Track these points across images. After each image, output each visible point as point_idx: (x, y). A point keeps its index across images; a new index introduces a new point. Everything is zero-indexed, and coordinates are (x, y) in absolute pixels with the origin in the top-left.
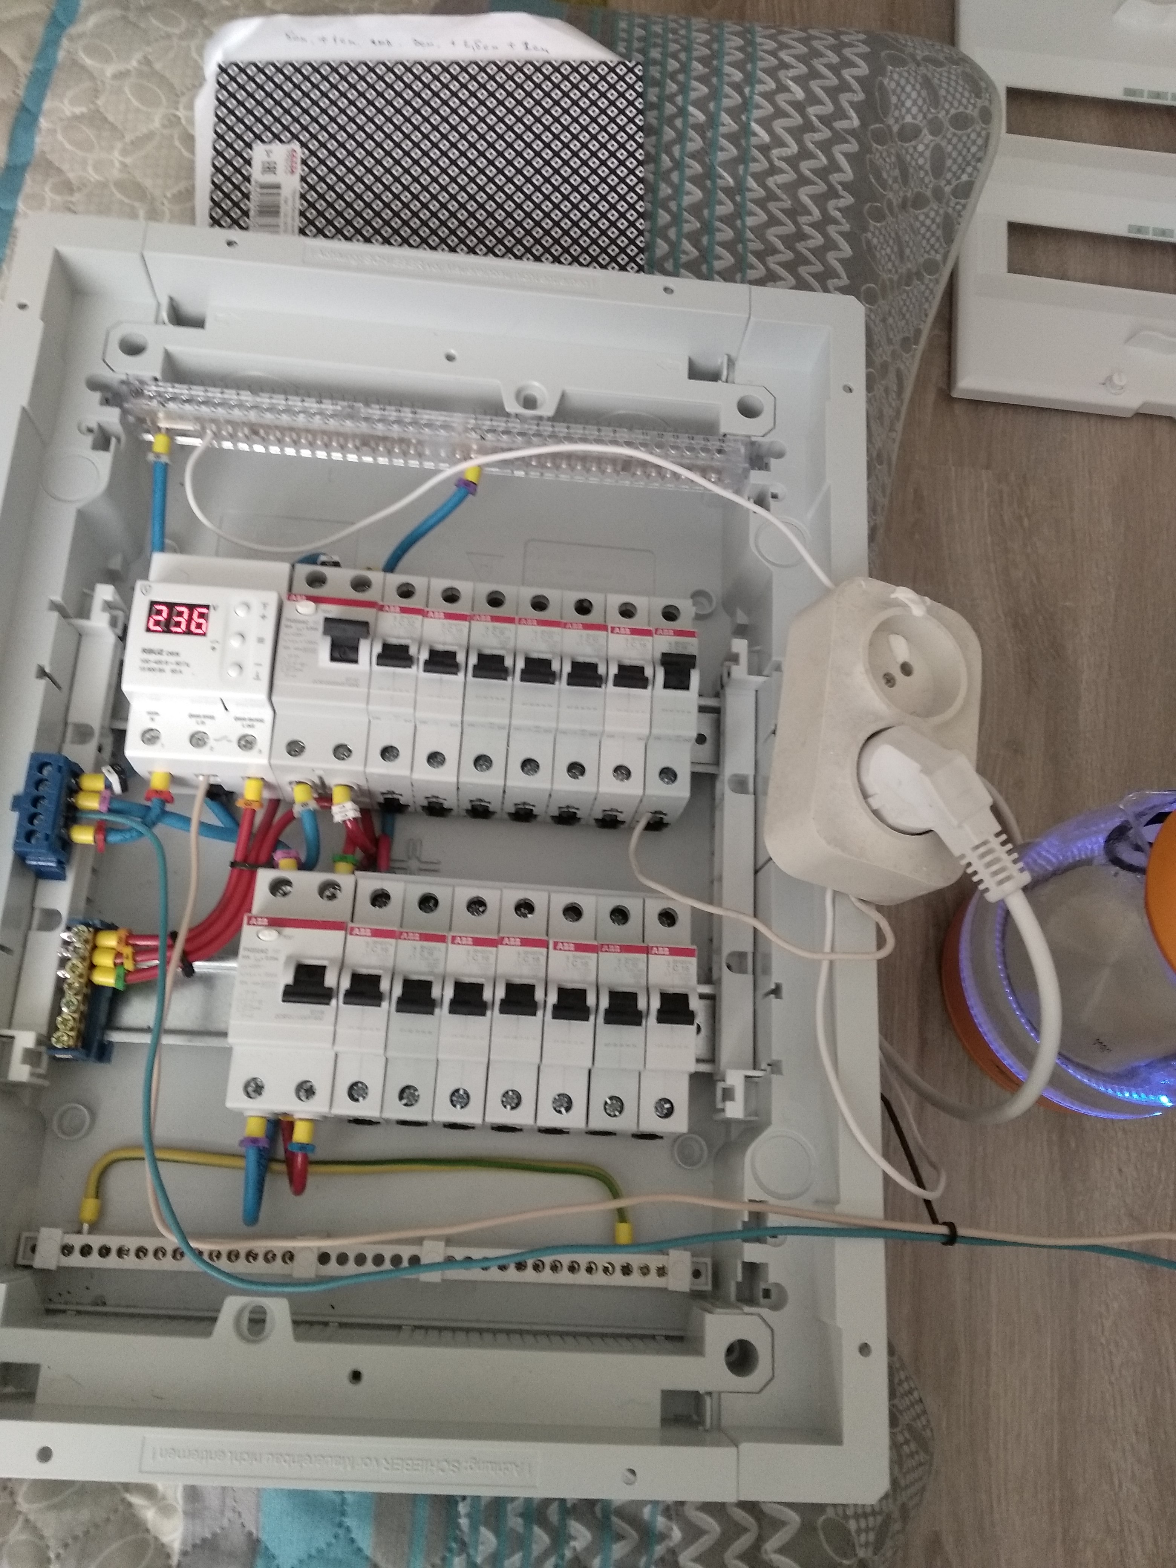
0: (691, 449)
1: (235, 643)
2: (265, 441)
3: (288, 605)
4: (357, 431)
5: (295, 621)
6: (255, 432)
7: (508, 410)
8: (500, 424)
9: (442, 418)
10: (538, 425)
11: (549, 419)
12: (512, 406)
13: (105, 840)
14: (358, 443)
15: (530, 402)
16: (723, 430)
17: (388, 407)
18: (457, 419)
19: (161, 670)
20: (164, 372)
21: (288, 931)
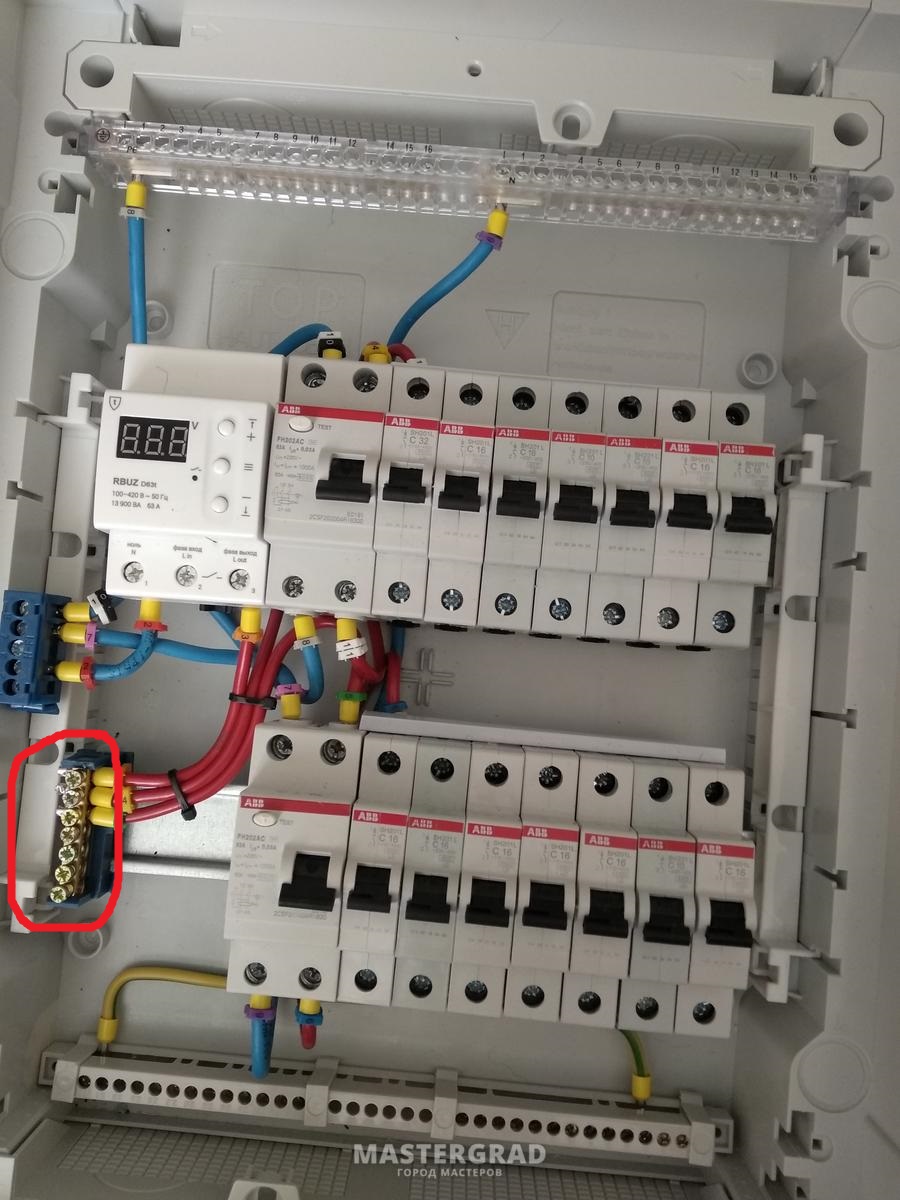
0: (773, 189)
1: (219, 470)
2: (252, 187)
3: (279, 418)
4: (360, 175)
5: (287, 440)
6: (242, 177)
7: (544, 139)
8: (533, 159)
9: (463, 155)
10: (581, 161)
11: (595, 152)
12: (549, 135)
13: (92, 677)
14: (362, 187)
15: (571, 128)
16: (815, 161)
17: (397, 143)
18: (481, 156)
19: (137, 505)
20: (133, 105)
21: (286, 815)
